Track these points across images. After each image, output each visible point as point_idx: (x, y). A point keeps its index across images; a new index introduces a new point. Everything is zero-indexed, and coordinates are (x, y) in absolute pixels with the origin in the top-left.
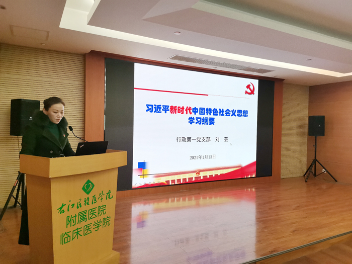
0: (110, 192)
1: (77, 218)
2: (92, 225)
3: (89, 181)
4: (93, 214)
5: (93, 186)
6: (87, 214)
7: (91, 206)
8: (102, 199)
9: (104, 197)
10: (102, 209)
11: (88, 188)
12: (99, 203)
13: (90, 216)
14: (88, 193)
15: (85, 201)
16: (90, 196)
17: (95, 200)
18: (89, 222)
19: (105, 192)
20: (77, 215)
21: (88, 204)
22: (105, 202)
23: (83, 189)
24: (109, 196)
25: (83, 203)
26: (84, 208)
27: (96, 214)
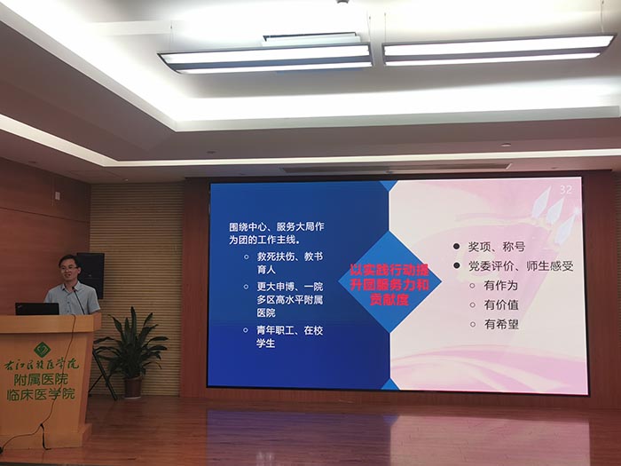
0: (73, 360)
1: (27, 379)
2: (47, 392)
3: (42, 344)
4: (49, 379)
5: (49, 350)
7: (45, 371)
10: (62, 378)
11: (42, 350)
12: (57, 370)
14: (42, 357)
15: (38, 364)
16: (46, 359)
17: (51, 365)
18: (42, 387)
20: (28, 375)
21: (41, 367)
22: (65, 370)
23: (36, 350)
24: (73, 364)
25: (35, 365)
26: (36, 371)
27: (54, 381)
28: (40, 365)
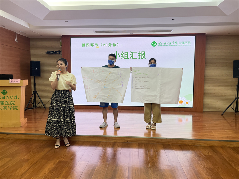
0: (16, 96)
2: (7, 107)
3: (4, 90)
4: (7, 103)
5: (7, 92)
6: (4, 103)
7: (6, 100)
8: (12, 98)
9: (13, 98)
10: (12, 102)
11: (4, 93)
12: (10, 100)
13: (6, 104)
14: (4, 95)
15: (3, 98)
16: (6, 96)
17: (8, 98)
18: (5, 106)
19: (14, 96)
21: (4, 99)
22: (13, 100)
23: (2, 92)
24: (16, 98)
25: (2, 98)
26: (3, 100)
27: (9, 104)
28: (4, 98)
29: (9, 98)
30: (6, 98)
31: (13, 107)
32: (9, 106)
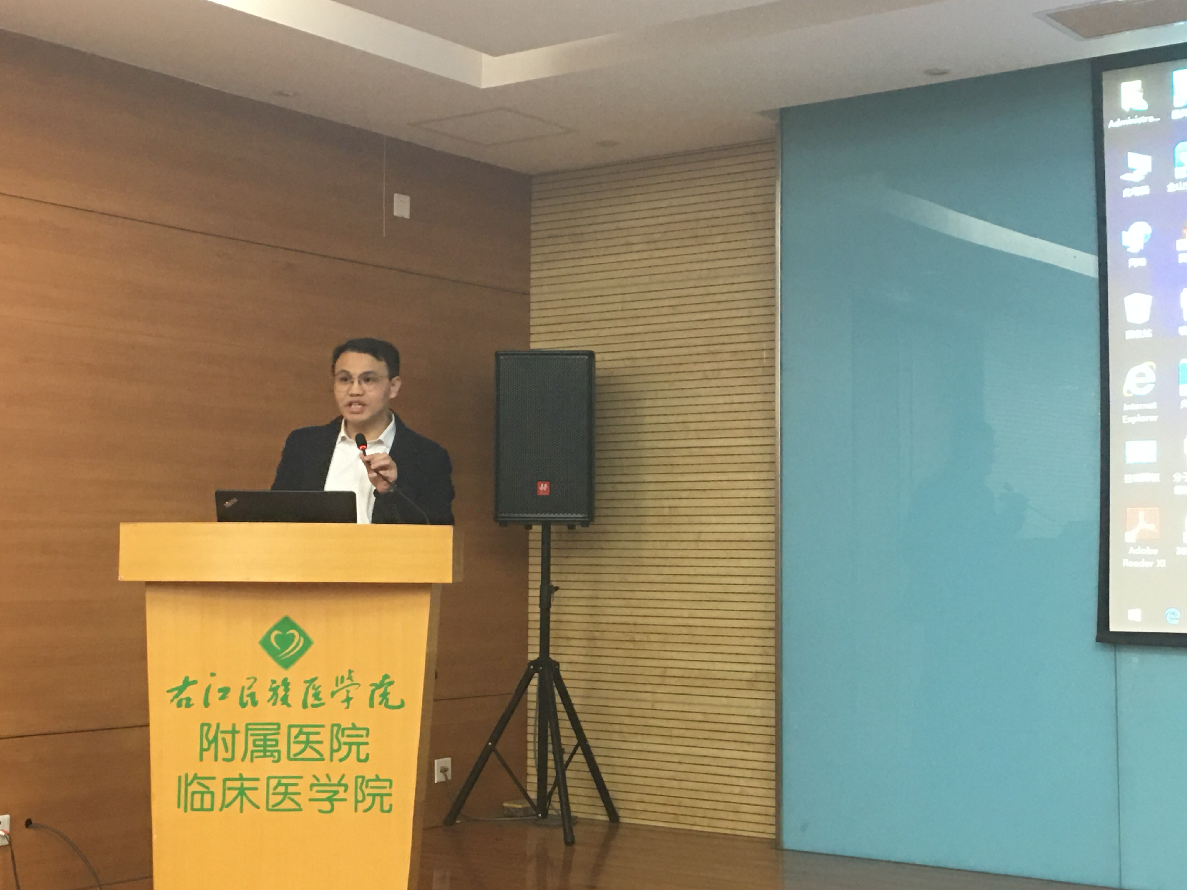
0: (385, 682)
1: (240, 738)
2: (303, 786)
3: (286, 623)
4: (307, 744)
5: (308, 643)
6: (283, 739)
8: (348, 700)
9: (361, 695)
10: (350, 740)
11: (283, 644)
13: (296, 748)
14: (286, 664)
15: (274, 690)
16: (297, 675)
19: (367, 676)
20: (241, 727)
23: (265, 643)
24: (385, 696)
25: (264, 695)
26: (269, 713)
27: (325, 749)
28: (280, 693)
29: (325, 695)
30: (296, 696)
31: (350, 781)
32: (320, 769)
